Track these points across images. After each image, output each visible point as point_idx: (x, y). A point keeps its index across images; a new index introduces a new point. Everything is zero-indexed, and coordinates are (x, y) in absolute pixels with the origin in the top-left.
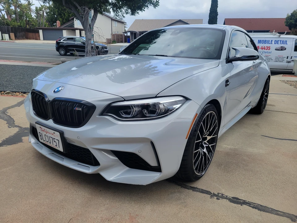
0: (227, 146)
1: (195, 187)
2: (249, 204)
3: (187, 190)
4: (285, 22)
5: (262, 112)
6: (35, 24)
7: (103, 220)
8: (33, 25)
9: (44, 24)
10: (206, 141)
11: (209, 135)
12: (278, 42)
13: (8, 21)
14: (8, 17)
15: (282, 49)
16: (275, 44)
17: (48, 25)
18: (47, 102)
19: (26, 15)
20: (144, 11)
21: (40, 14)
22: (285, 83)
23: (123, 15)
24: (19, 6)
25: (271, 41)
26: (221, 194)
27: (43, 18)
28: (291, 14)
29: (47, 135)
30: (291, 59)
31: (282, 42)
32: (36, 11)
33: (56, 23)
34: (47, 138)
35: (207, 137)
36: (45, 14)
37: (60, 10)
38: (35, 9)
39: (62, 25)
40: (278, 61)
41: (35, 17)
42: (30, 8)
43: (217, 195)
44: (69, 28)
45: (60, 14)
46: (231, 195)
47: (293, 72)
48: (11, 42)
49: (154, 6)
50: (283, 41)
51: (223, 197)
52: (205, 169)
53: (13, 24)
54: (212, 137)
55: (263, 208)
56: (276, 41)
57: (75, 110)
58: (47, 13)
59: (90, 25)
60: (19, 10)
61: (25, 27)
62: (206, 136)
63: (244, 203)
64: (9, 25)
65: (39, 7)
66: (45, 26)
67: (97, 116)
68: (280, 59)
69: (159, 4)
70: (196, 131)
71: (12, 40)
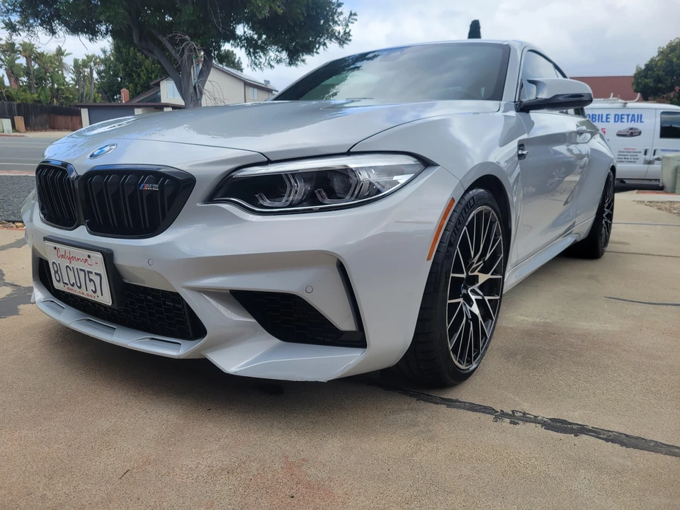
0: (526, 318)
1: (454, 398)
2: (596, 433)
3: (434, 406)
4: (633, 85)
5: (602, 254)
6: (71, 96)
7: (214, 471)
8: (67, 98)
9: (92, 97)
10: (475, 287)
11: (484, 271)
12: (622, 118)
13: (10, 90)
14: (10, 82)
15: (633, 133)
16: (615, 121)
17: (102, 98)
18: (73, 182)
19: (51, 77)
20: (317, 53)
21: (84, 76)
22: (646, 205)
23: (269, 64)
24: (36, 57)
25: (607, 115)
26: (520, 412)
27: (90, 83)
28: (646, 65)
29: (71, 266)
30: (654, 154)
31: (630, 117)
32: (75, 67)
33: (120, 94)
34: (71, 273)
35: (478, 276)
36: (95, 76)
37: (129, 65)
38: (73, 64)
39: (132, 97)
40: (625, 160)
41: (72, 82)
42: (61, 61)
43: (510, 415)
44: (149, 104)
45: (128, 76)
46: (547, 413)
47: (661, 185)
48: (17, 136)
49: (340, 43)
50: (633, 115)
51: (525, 418)
52: (475, 358)
53: (22, 98)
54: (489, 276)
55: (633, 441)
56: (618, 115)
57: (142, 190)
58: (99, 73)
59: (195, 88)
60: (36, 66)
61: (50, 103)
62: (476, 273)
63: (581, 430)
64: (13, 100)
65: (81, 60)
66: (95, 101)
67: (198, 205)
68: (630, 157)
69: (350, 38)
70: (451, 245)
71: (18, 131)
